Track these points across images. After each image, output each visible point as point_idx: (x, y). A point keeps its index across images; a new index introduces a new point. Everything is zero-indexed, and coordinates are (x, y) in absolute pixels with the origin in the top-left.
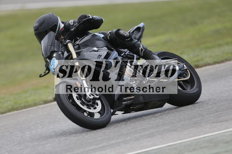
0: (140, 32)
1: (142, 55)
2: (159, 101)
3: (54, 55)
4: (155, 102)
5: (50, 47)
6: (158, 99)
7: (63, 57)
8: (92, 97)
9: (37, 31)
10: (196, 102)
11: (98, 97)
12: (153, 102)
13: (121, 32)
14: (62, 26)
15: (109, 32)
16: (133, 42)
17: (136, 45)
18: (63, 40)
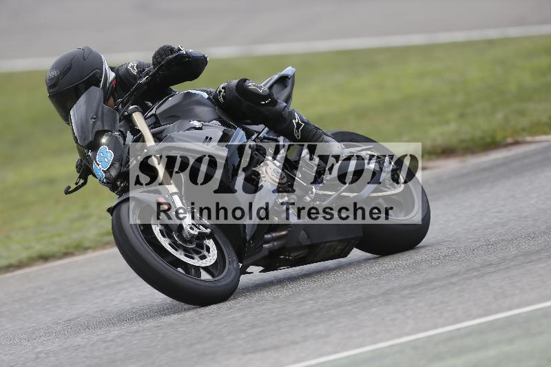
0: (286, 87)
1: (298, 137)
2: (340, 241)
3: (104, 140)
4: (332, 243)
5: (94, 123)
6: (339, 238)
7: (124, 144)
8: (195, 232)
9: (56, 88)
10: (418, 245)
11: (208, 231)
12: (328, 244)
13: (251, 85)
14: (112, 75)
15: (222, 86)
16: (277, 107)
17: (285, 114)
18: (120, 107)
